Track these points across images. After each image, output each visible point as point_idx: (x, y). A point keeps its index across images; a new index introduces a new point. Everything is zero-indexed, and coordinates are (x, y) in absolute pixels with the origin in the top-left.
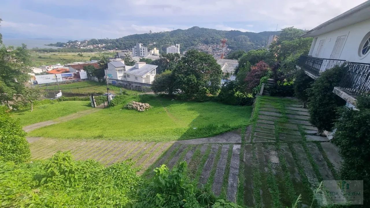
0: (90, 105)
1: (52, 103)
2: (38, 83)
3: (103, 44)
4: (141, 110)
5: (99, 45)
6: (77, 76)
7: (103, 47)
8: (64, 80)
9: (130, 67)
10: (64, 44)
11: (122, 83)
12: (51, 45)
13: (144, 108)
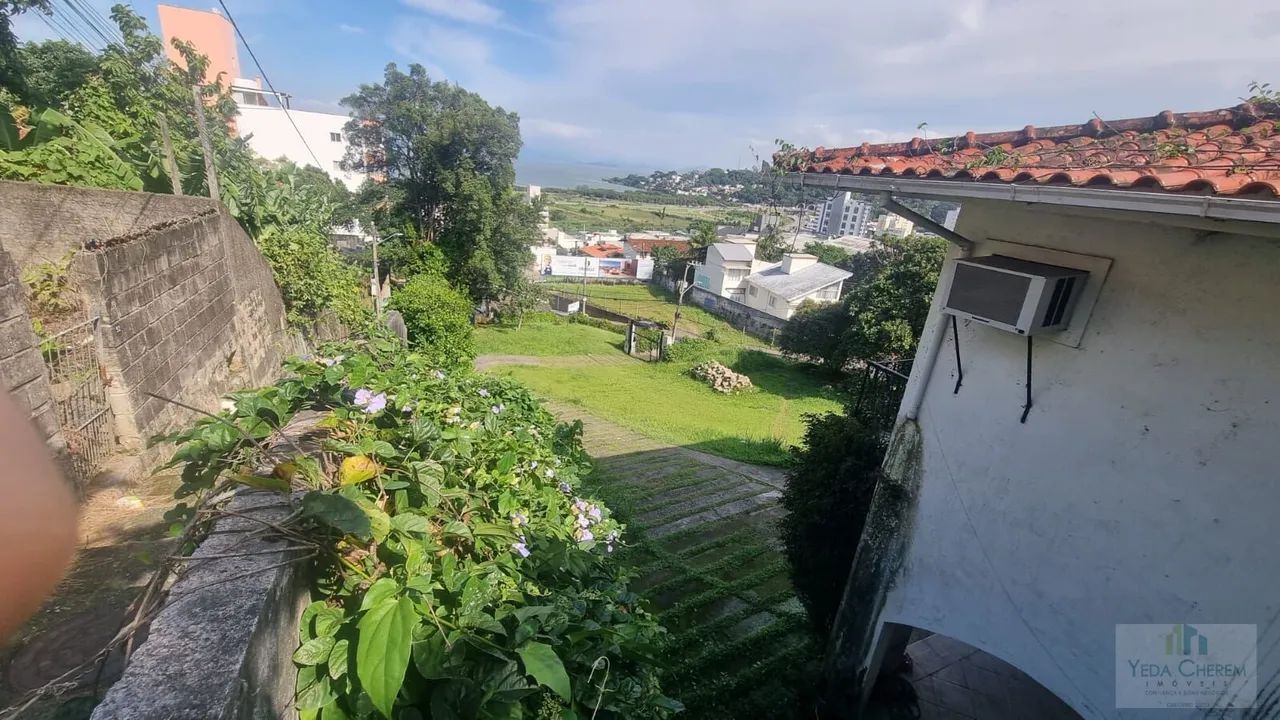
0: (620, 347)
1: (557, 324)
2: (553, 274)
3: (738, 186)
4: (720, 389)
5: (727, 187)
6: (631, 269)
7: (733, 195)
8: (603, 274)
9: (768, 266)
10: (643, 179)
11: (728, 308)
12: (616, 180)
13: (730, 385)
